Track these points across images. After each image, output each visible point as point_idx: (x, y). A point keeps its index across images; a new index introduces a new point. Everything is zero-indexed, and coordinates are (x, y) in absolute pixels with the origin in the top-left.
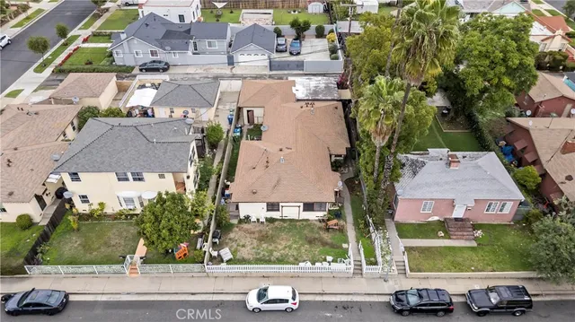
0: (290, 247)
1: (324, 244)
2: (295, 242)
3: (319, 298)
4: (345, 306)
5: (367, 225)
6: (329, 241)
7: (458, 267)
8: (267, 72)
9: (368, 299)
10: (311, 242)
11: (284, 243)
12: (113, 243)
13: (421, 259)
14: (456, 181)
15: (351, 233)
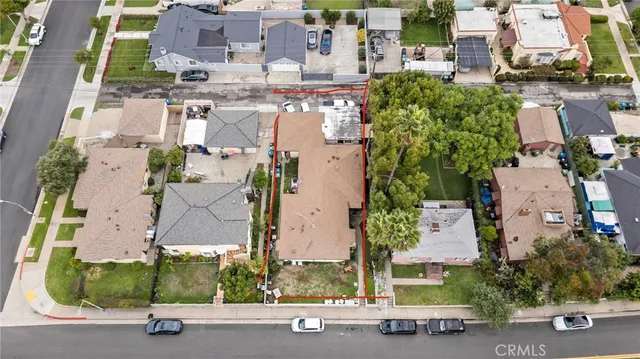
0: (319, 286)
1: (342, 283)
2: (322, 282)
3: (337, 322)
4: (353, 328)
5: (371, 268)
6: (345, 280)
7: (427, 301)
8: (300, 83)
9: (366, 323)
10: (333, 282)
11: (315, 283)
12: (201, 281)
13: (405, 295)
14: (435, 244)
15: (361, 274)
